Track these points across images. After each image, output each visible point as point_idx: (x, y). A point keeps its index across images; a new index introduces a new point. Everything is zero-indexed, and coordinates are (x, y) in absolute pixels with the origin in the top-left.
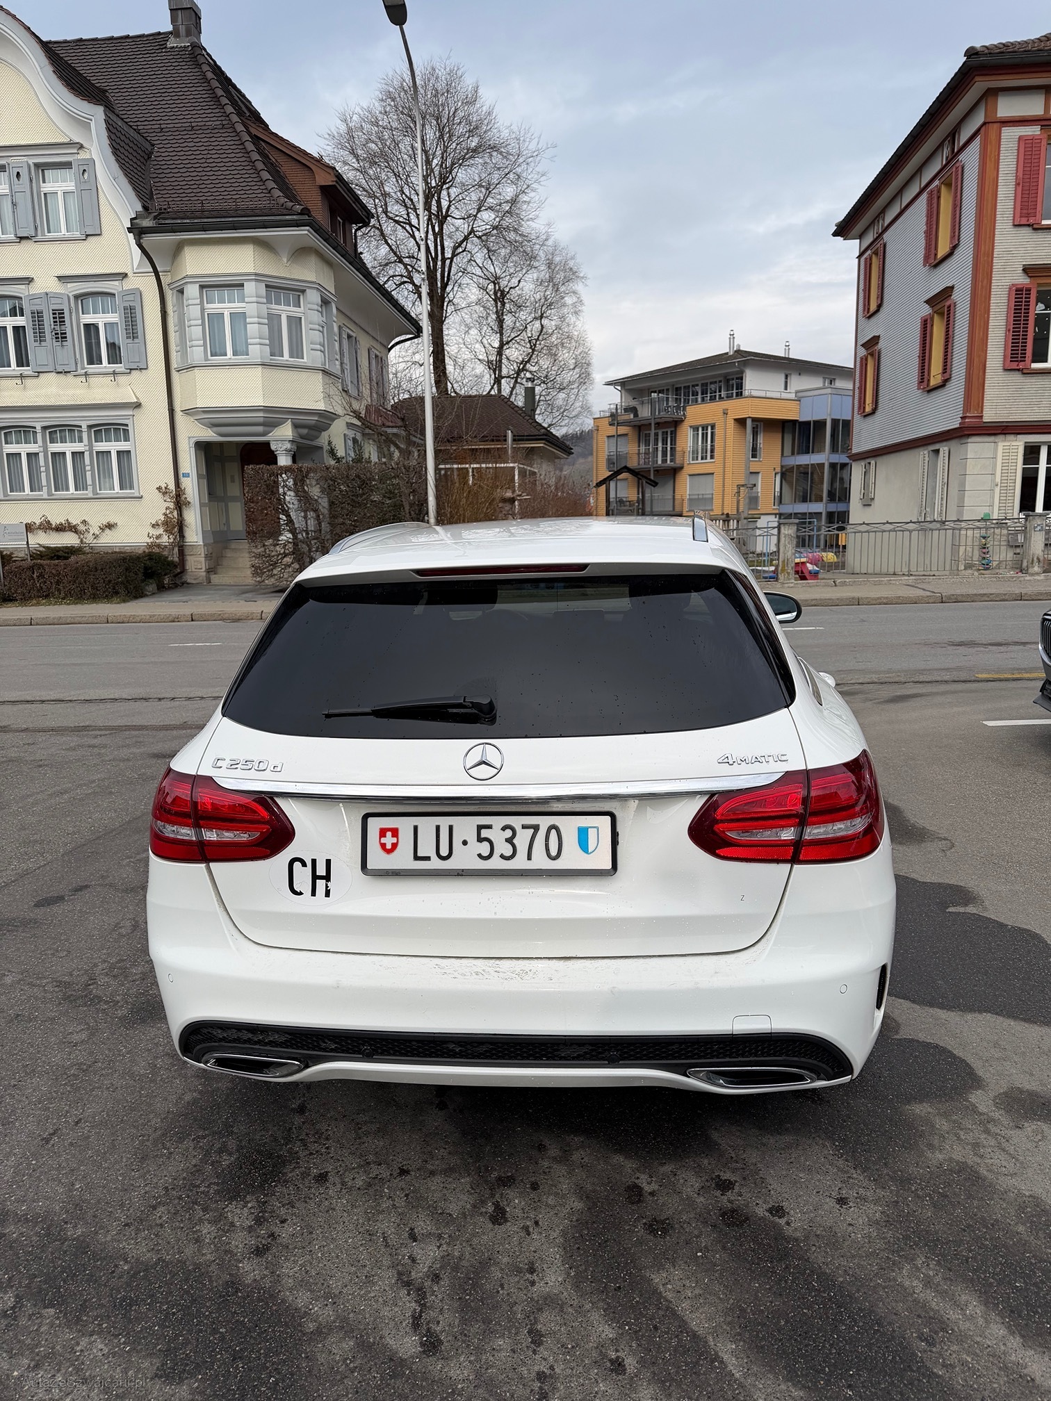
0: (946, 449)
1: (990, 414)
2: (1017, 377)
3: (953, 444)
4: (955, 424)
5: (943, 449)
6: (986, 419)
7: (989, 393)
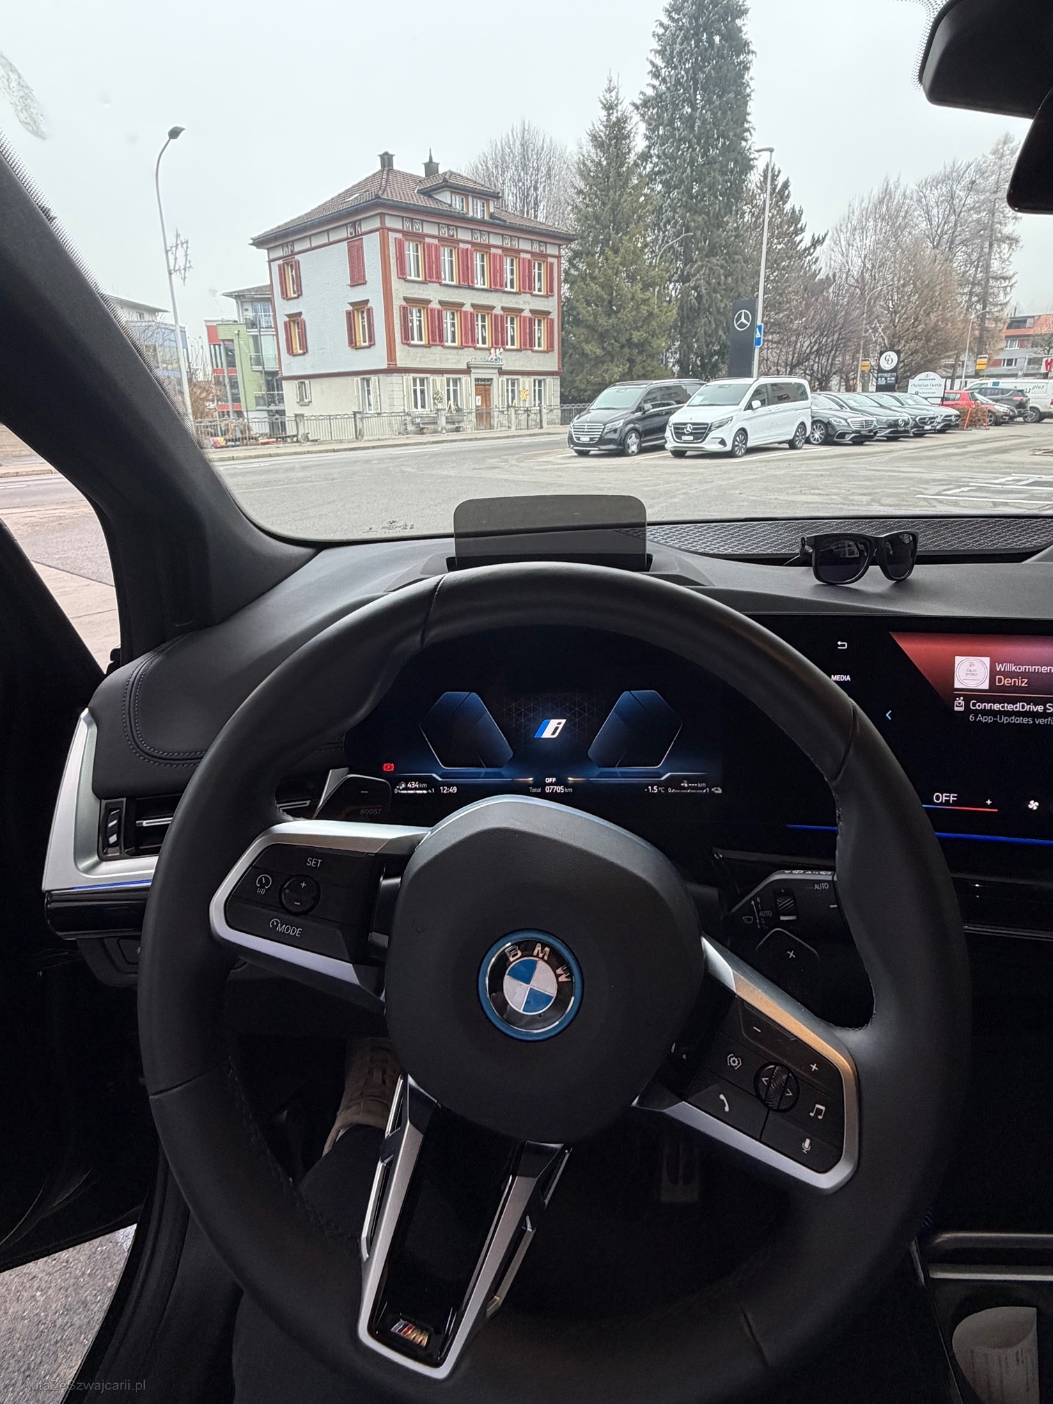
0: (376, 378)
1: (400, 364)
2: (407, 347)
3: (381, 376)
4: (385, 366)
5: (374, 378)
6: (398, 366)
7: (398, 354)
